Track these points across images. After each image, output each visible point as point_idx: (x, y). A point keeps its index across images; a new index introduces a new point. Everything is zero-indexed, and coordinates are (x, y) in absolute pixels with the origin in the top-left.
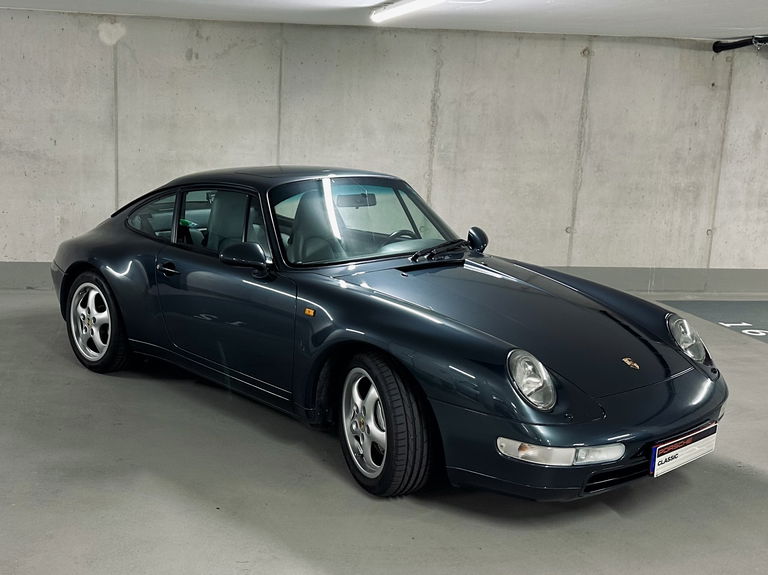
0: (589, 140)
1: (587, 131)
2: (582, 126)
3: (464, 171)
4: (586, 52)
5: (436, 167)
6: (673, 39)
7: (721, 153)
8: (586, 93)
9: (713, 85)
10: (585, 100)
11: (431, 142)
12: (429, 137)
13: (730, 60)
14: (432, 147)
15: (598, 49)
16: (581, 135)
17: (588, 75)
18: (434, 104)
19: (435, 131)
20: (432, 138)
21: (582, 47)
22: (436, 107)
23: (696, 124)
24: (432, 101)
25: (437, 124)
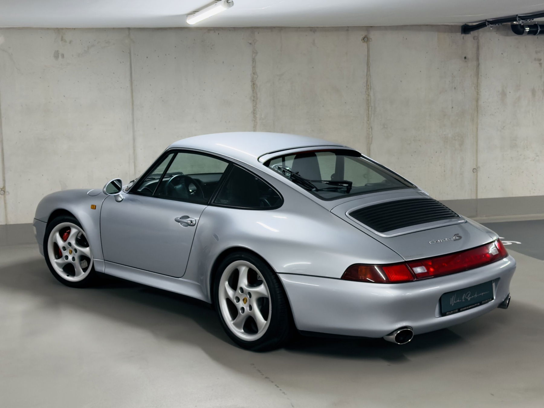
0: (375, 104)
1: (372, 98)
2: (368, 95)
6: (431, 25)
7: (477, 108)
9: (465, 58)
10: (368, 75)
11: (254, 112)
12: (252, 109)
13: (476, 38)
14: (255, 117)
15: (374, 35)
16: (368, 102)
17: (368, 56)
18: (254, 84)
19: (256, 104)
20: (254, 110)
21: (362, 35)
22: (255, 85)
23: (455, 88)
24: (251, 81)
25: (257, 99)
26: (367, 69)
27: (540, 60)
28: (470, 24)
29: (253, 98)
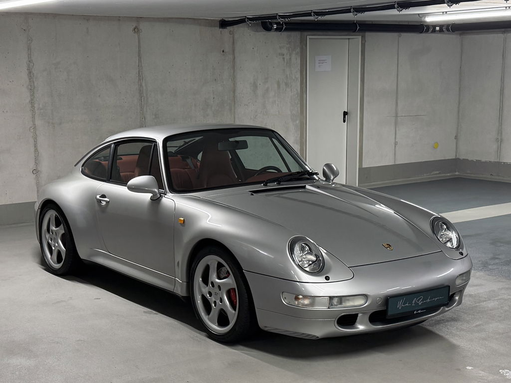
0: (146, 95)
1: (144, 88)
2: (141, 85)
3: (60, 124)
4: (136, 30)
5: (38, 122)
6: (194, 19)
7: (234, 99)
8: (140, 61)
9: (223, 51)
10: (140, 66)
11: (32, 102)
12: (29, 99)
14: (33, 106)
15: (143, 26)
16: (141, 92)
17: (139, 47)
19: (34, 93)
20: (32, 100)
21: (133, 26)
22: (31, 74)
23: (215, 80)
24: (27, 69)
25: (34, 87)
26: (139, 60)
27: (283, 55)
28: (226, 19)
29: (30, 87)
